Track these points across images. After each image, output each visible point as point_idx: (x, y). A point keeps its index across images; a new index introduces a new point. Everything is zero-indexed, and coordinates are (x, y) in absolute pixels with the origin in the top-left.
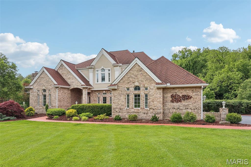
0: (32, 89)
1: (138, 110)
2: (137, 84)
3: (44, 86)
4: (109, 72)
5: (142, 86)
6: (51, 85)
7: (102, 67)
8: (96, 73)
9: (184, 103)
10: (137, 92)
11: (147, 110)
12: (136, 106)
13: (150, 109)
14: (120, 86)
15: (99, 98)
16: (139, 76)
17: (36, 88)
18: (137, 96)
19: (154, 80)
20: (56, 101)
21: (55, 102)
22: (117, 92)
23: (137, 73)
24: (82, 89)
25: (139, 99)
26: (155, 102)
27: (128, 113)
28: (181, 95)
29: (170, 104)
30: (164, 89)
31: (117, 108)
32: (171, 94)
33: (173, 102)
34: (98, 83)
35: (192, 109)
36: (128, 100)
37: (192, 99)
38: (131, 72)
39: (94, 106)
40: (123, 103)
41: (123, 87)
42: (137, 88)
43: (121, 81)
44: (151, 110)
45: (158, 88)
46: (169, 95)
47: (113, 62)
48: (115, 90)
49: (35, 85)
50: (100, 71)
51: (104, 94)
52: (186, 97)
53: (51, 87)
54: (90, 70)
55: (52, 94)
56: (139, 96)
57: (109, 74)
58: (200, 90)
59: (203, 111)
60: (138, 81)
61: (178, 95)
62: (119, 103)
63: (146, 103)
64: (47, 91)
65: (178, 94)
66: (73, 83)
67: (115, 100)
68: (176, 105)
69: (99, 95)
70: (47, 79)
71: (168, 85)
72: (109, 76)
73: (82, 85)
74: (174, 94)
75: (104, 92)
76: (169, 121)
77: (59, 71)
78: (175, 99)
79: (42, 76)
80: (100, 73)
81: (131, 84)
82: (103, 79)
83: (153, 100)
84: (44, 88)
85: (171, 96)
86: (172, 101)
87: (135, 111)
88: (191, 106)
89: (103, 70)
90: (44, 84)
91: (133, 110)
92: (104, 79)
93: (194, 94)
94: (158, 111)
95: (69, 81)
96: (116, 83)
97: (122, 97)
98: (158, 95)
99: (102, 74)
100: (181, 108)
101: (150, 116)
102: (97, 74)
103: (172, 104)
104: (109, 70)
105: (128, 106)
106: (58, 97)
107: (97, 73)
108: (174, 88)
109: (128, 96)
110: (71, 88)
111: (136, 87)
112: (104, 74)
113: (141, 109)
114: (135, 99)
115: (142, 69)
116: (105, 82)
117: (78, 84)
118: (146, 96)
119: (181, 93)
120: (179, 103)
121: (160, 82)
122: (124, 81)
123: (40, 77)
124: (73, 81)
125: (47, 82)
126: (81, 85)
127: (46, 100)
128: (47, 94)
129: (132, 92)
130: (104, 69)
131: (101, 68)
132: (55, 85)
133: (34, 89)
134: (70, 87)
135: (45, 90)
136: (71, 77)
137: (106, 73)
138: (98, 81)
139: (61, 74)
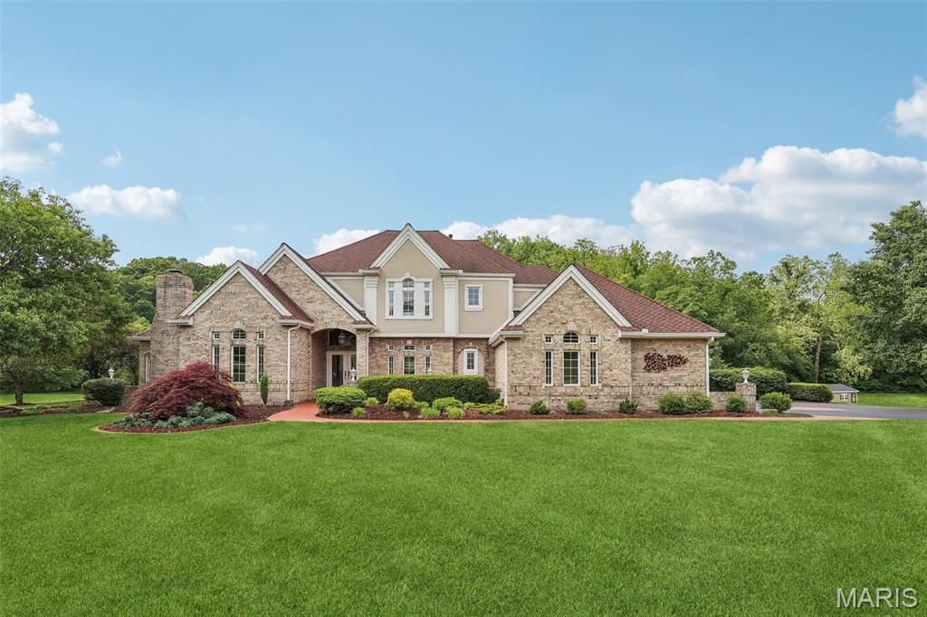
0: (190, 326)
1: (575, 388)
2: (572, 327)
3: (241, 319)
4: (427, 289)
5: (584, 332)
6: (265, 318)
7: (407, 276)
8: (388, 288)
9: (673, 372)
10: (571, 346)
11: (597, 389)
12: (567, 380)
13: (605, 386)
14: (529, 330)
15: (391, 359)
16: (576, 308)
17: (208, 324)
18: (571, 357)
19: (612, 319)
20: (287, 366)
21: (281, 369)
22: (521, 344)
23: (571, 302)
24: (354, 332)
25: (575, 364)
26: (615, 371)
27: (550, 396)
28: (665, 356)
29: (642, 374)
30: (634, 340)
31: (520, 385)
32: (645, 353)
33: (649, 371)
34: (391, 317)
35: (687, 386)
36: (548, 364)
37: (687, 364)
38: (555, 297)
39: (434, 380)
40: (537, 373)
41: (536, 332)
42: (571, 337)
43: (532, 319)
44: (606, 389)
45: (623, 340)
46: (641, 355)
47: (440, 263)
48: (517, 339)
49: (201, 317)
50: (401, 285)
51: (406, 348)
52: (677, 361)
53: (265, 325)
54: (366, 278)
55: (270, 344)
56: (575, 355)
57: (427, 293)
58: (703, 345)
59: (711, 390)
60: (574, 321)
61: (659, 355)
62: (528, 372)
63: (593, 372)
64: (250, 336)
65: (659, 352)
66: (325, 315)
67: (516, 366)
68: (655, 376)
69: (393, 352)
70: (252, 300)
71: (645, 332)
72: (427, 300)
73: (356, 322)
74: (652, 353)
75: (409, 342)
76: (657, 411)
77: (271, 276)
78: (654, 363)
79: (231, 288)
80: (399, 289)
81: (558, 327)
82: (408, 307)
83: (611, 365)
84: (238, 325)
85: (646, 356)
86: (648, 369)
87: (569, 391)
88: (686, 379)
89: (408, 282)
90: (240, 314)
91: (562, 390)
92: (412, 308)
93: (692, 353)
94: (623, 391)
95: (309, 309)
96: (520, 324)
97: (534, 358)
98: (623, 355)
99: (405, 294)
100: (666, 383)
101: (603, 402)
102: (391, 293)
103: (647, 374)
104: (427, 284)
105: (549, 380)
106: (291, 356)
107: (391, 289)
108: (650, 340)
109: (548, 355)
110: (317, 330)
111: (569, 334)
112: (412, 294)
113: (581, 386)
114: (566, 364)
115: (585, 292)
116: (413, 314)
117: (342, 319)
118: (593, 355)
119: (665, 351)
120: (662, 374)
121: (628, 325)
122: (539, 320)
123: (223, 290)
124: (324, 307)
125: (251, 308)
126: (353, 321)
127: (247, 363)
128: (248, 345)
129: (559, 348)
130: (411, 280)
131: (403, 278)
132: (283, 317)
133: (197, 329)
134: (312, 325)
135: (240, 334)
136: (318, 295)
137: (419, 290)
138: (391, 313)
139: (281, 285)
